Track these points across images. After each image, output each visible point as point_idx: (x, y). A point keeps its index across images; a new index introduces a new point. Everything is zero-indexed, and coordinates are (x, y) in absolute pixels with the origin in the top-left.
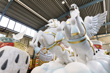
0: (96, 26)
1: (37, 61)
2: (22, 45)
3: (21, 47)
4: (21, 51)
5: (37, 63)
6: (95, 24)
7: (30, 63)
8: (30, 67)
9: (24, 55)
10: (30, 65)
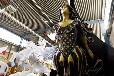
0: (52, 53)
1: (16, 69)
2: (4, 58)
3: (2, 60)
4: (2, 63)
5: (15, 71)
6: (52, 52)
7: (9, 70)
8: (8, 74)
9: (4, 66)
10: (8, 72)
